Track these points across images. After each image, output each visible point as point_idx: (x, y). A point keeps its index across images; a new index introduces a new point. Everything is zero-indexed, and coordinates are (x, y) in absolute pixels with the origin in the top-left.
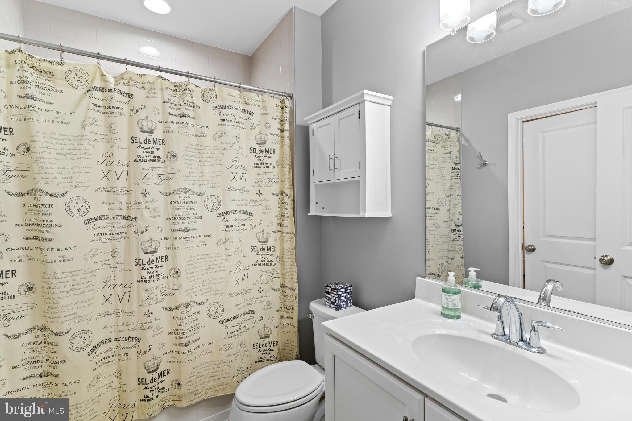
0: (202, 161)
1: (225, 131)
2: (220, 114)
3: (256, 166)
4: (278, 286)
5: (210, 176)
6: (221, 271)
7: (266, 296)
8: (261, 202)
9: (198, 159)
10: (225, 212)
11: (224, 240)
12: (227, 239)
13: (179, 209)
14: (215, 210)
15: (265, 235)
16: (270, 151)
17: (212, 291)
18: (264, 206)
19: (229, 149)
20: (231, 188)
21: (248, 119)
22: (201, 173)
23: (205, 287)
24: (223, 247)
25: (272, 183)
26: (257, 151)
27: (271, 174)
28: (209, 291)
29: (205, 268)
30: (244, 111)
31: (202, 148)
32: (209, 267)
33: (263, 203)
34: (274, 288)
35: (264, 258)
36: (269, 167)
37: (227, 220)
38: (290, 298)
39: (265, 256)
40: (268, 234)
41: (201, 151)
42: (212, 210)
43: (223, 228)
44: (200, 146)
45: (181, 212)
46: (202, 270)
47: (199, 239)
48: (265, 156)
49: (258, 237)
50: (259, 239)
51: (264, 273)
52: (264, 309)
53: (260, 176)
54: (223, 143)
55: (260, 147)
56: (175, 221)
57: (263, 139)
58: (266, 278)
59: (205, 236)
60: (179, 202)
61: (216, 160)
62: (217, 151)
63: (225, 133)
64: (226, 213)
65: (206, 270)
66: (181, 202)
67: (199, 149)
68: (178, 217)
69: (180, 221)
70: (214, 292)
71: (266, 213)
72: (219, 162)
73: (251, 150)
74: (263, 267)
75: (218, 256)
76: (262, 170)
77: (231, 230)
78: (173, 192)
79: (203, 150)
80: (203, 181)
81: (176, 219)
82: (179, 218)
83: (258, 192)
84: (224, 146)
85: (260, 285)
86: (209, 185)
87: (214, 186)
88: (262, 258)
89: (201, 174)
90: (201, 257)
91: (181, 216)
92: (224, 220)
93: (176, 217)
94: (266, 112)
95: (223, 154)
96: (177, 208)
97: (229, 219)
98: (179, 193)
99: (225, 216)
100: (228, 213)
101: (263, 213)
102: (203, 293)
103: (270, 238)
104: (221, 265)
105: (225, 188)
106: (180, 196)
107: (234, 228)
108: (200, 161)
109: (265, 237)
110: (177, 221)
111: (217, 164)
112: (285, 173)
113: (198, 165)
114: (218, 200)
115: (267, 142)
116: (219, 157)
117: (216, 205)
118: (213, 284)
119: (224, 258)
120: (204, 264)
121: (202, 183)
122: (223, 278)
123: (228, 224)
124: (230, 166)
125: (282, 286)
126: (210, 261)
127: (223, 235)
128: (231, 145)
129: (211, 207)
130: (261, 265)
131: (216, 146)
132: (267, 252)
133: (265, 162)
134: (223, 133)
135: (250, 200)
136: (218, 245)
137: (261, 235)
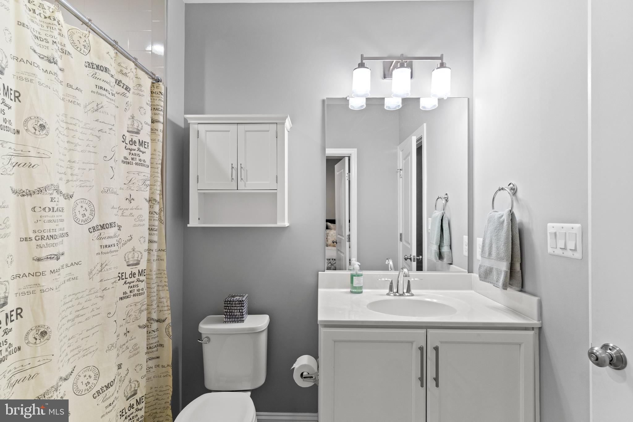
0: (72, 143)
1: (103, 104)
2: (94, 76)
3: (126, 162)
4: (144, 321)
5: (79, 169)
6: (94, 316)
7: (132, 338)
8: (131, 211)
9: (66, 139)
10: (102, 225)
11: (99, 268)
12: (104, 265)
13: (50, 221)
14: (86, 222)
15: (136, 255)
16: (145, 144)
17: (82, 351)
18: (135, 217)
19: (108, 132)
20: (111, 190)
21: (124, 95)
22: (69, 161)
23: (71, 348)
24: (97, 278)
25: (145, 187)
26: (127, 142)
27: (144, 174)
28: (77, 352)
29: (71, 317)
30: (118, 82)
31: (74, 122)
32: (78, 313)
33: (134, 212)
34: (141, 324)
35: (134, 287)
36: (143, 165)
37: (104, 236)
38: (156, 333)
39: (134, 284)
40: (139, 253)
41: (71, 127)
42: (83, 223)
43: (97, 249)
44: (71, 118)
45: (52, 226)
46: (68, 321)
47: (67, 270)
48: (139, 150)
49: (127, 259)
50: (128, 262)
51: (132, 307)
52: (130, 357)
53: (131, 176)
54: (99, 121)
55: (132, 137)
56: (44, 242)
57: (136, 127)
58: (135, 314)
59: (72, 264)
60: (51, 209)
61: (88, 146)
62: (90, 131)
63: (102, 107)
64: (103, 227)
65: (73, 320)
66: (53, 208)
67: (68, 123)
68: (49, 234)
69: (52, 241)
70: (84, 352)
71: (139, 225)
72: (92, 149)
73: (123, 138)
74: (132, 300)
75: (91, 294)
76: (134, 168)
77: (111, 252)
78: (40, 191)
79: (75, 125)
80: (72, 175)
81: (45, 239)
82: (50, 236)
83: (129, 197)
84: (100, 126)
85: (127, 326)
86: (78, 183)
87: (85, 184)
88: (131, 287)
89: (69, 163)
90: (67, 300)
91: (54, 234)
92: (100, 237)
93: (46, 235)
94: (140, 92)
95: (99, 137)
96: (47, 219)
97: (107, 235)
98: (51, 192)
99: (101, 231)
100: (107, 226)
101: (135, 226)
102: (69, 360)
103: (141, 258)
104: (94, 307)
105: (102, 189)
106: (52, 198)
107: (113, 249)
108: (68, 142)
109: (136, 259)
110: (48, 241)
111: (89, 152)
112: (156, 174)
113: (65, 148)
114: (91, 206)
115: (141, 132)
116: (92, 141)
117: (87, 214)
118: (82, 339)
119: (99, 294)
120: (70, 309)
121: (70, 178)
122: (97, 326)
123: (106, 242)
124: (109, 158)
125: (149, 319)
126: (79, 304)
127: (97, 259)
128: (111, 127)
129: (80, 217)
130: (129, 296)
131: (88, 124)
132: (138, 278)
133: (138, 158)
134: (100, 106)
135: (118, 208)
136: (91, 276)
137: (130, 256)
